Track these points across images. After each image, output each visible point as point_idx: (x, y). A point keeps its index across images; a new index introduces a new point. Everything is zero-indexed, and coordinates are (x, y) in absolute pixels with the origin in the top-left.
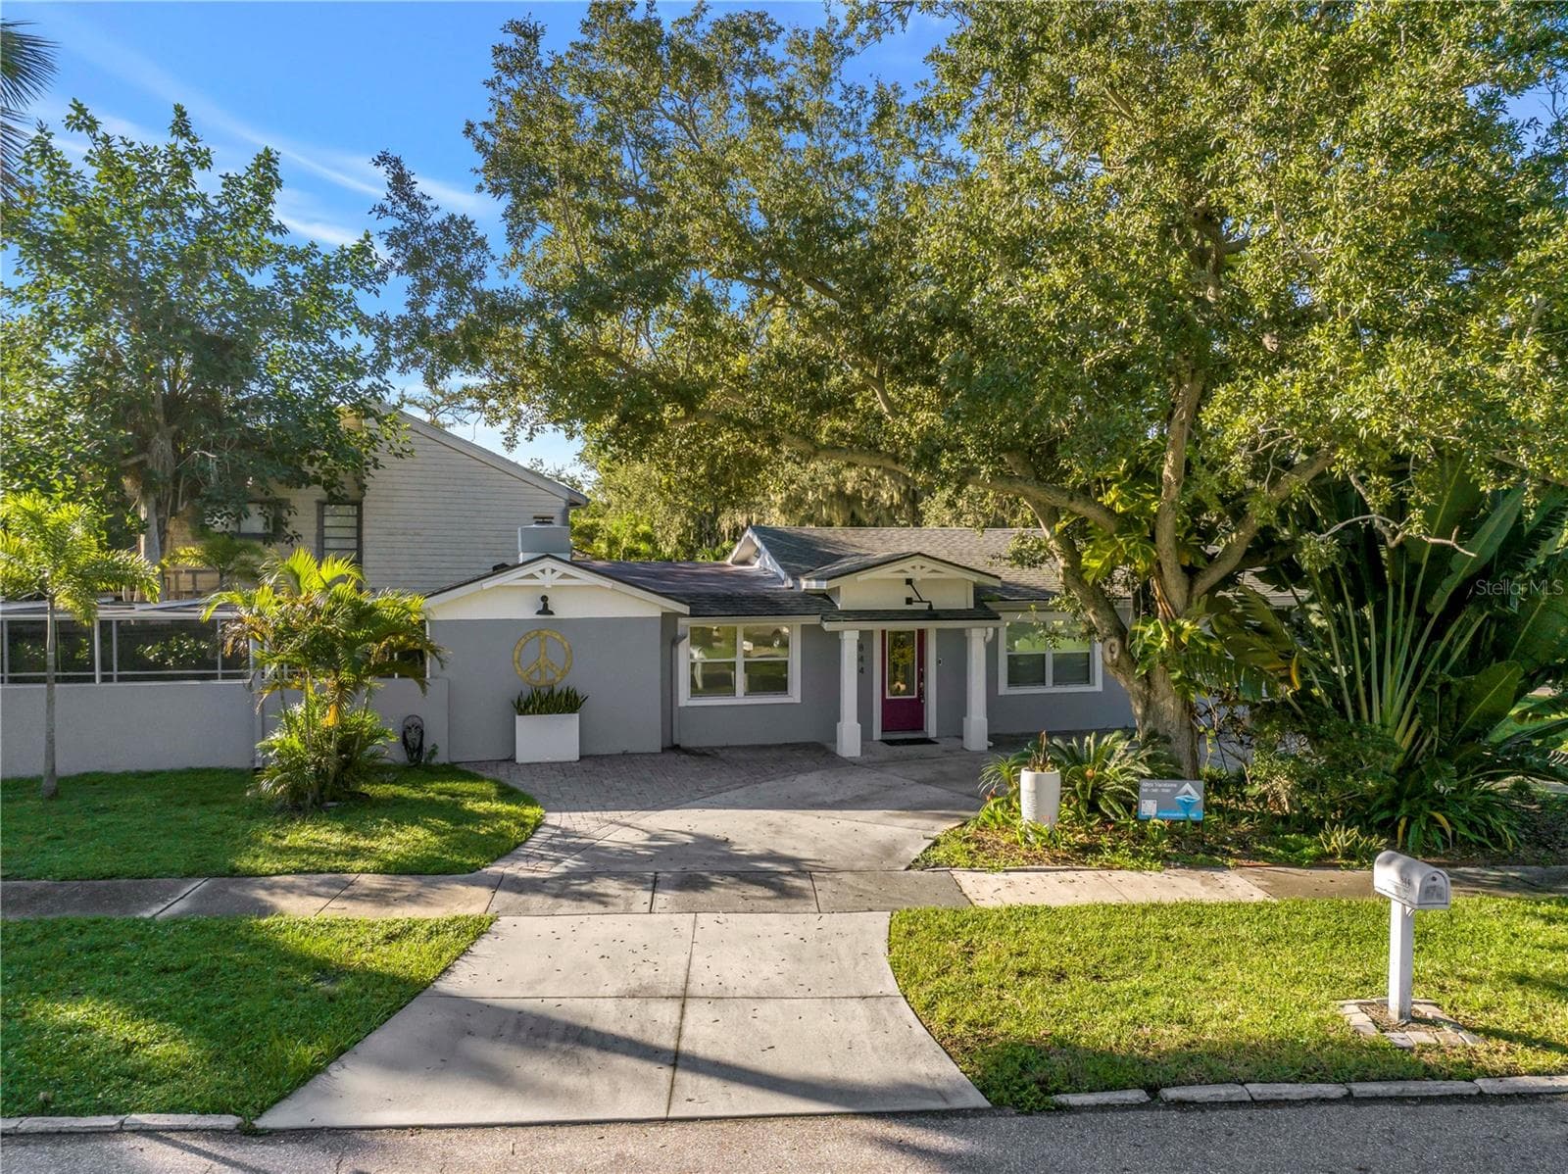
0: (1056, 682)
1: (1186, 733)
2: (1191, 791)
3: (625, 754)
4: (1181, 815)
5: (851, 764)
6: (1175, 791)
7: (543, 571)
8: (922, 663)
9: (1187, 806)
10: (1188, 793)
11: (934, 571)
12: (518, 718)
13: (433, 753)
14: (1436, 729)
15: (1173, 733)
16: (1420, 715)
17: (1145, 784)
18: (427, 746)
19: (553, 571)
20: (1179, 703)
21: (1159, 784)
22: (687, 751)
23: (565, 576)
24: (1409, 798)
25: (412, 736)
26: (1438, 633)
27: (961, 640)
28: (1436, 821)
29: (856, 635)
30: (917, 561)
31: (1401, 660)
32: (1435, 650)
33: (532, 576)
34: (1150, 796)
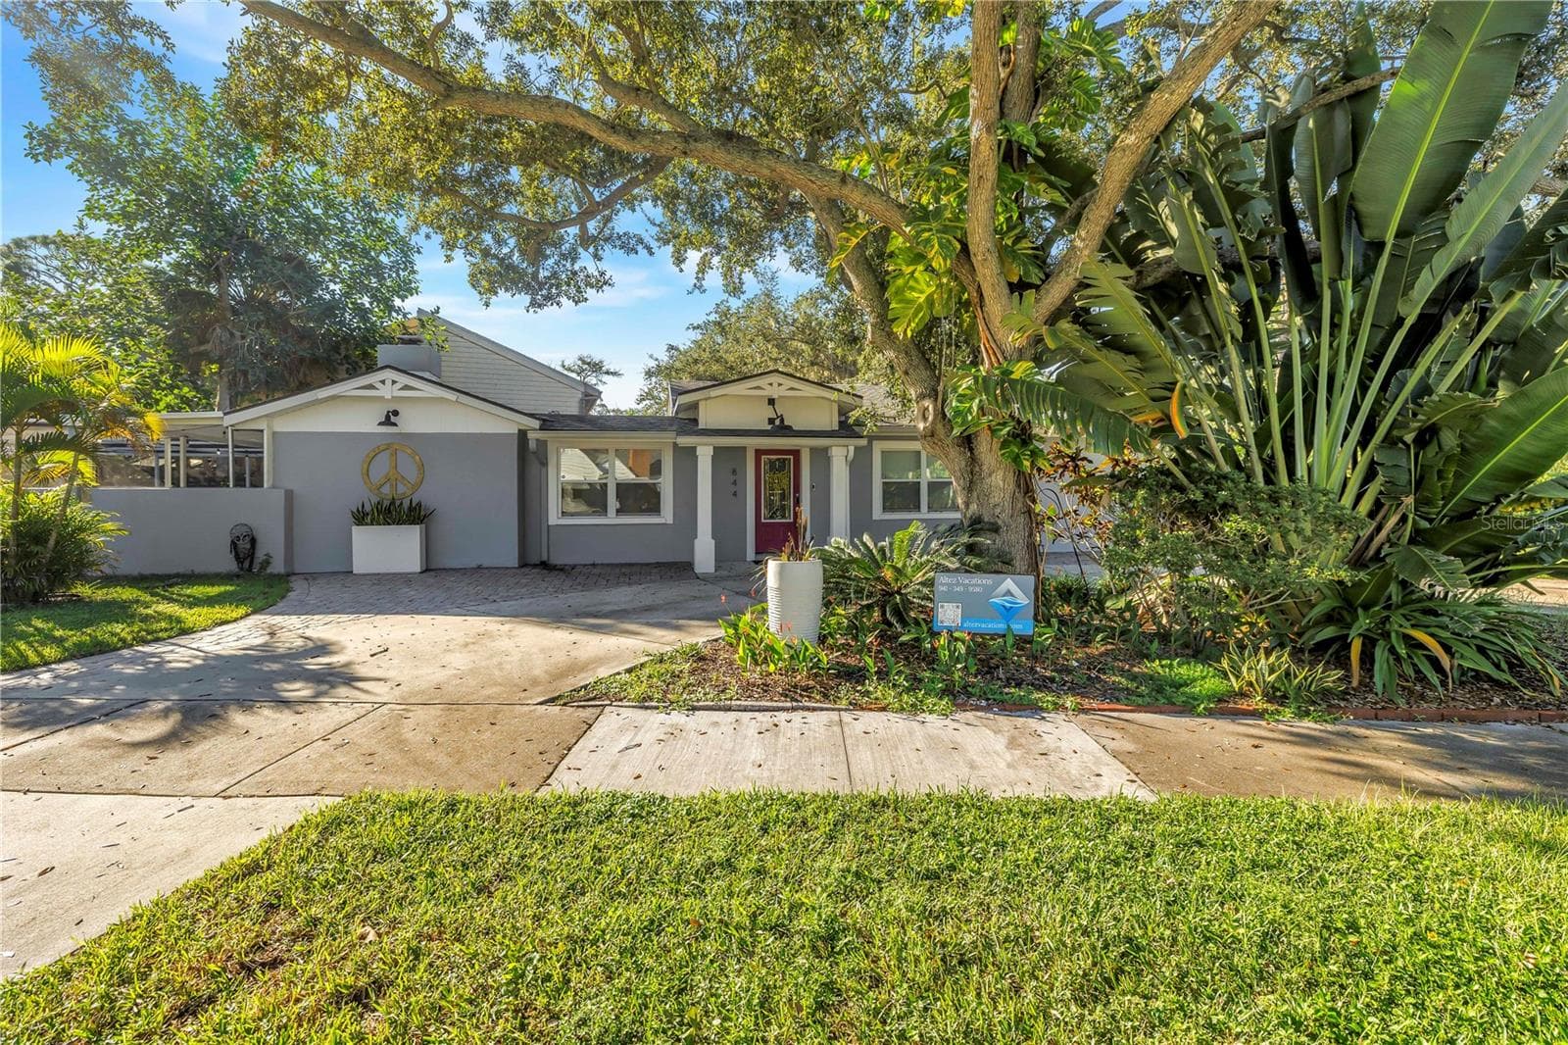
0: (930, 509)
1: (1021, 519)
2: (1015, 590)
3: (479, 567)
4: (1000, 626)
5: (704, 579)
6: (989, 591)
7: (383, 382)
8: (797, 488)
9: (1008, 612)
10: (1009, 593)
11: (792, 389)
12: (355, 529)
13: (267, 563)
14: (1409, 500)
15: (1004, 518)
16: (1380, 479)
17: (943, 579)
18: (260, 555)
19: (394, 382)
20: (1011, 478)
21: (964, 579)
22: (561, 569)
23: (406, 387)
24: (1366, 607)
25: (244, 545)
26: (1408, 357)
27: (822, 457)
28: (1422, 646)
29: (710, 451)
30: (775, 379)
31: (1344, 403)
32: (1402, 384)
33: (371, 387)
34: (950, 598)
